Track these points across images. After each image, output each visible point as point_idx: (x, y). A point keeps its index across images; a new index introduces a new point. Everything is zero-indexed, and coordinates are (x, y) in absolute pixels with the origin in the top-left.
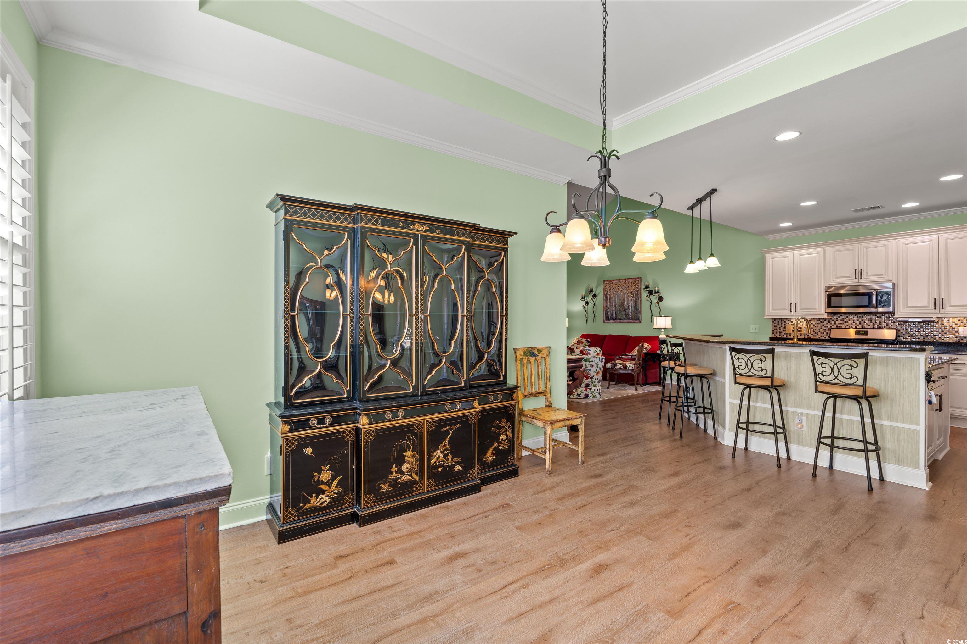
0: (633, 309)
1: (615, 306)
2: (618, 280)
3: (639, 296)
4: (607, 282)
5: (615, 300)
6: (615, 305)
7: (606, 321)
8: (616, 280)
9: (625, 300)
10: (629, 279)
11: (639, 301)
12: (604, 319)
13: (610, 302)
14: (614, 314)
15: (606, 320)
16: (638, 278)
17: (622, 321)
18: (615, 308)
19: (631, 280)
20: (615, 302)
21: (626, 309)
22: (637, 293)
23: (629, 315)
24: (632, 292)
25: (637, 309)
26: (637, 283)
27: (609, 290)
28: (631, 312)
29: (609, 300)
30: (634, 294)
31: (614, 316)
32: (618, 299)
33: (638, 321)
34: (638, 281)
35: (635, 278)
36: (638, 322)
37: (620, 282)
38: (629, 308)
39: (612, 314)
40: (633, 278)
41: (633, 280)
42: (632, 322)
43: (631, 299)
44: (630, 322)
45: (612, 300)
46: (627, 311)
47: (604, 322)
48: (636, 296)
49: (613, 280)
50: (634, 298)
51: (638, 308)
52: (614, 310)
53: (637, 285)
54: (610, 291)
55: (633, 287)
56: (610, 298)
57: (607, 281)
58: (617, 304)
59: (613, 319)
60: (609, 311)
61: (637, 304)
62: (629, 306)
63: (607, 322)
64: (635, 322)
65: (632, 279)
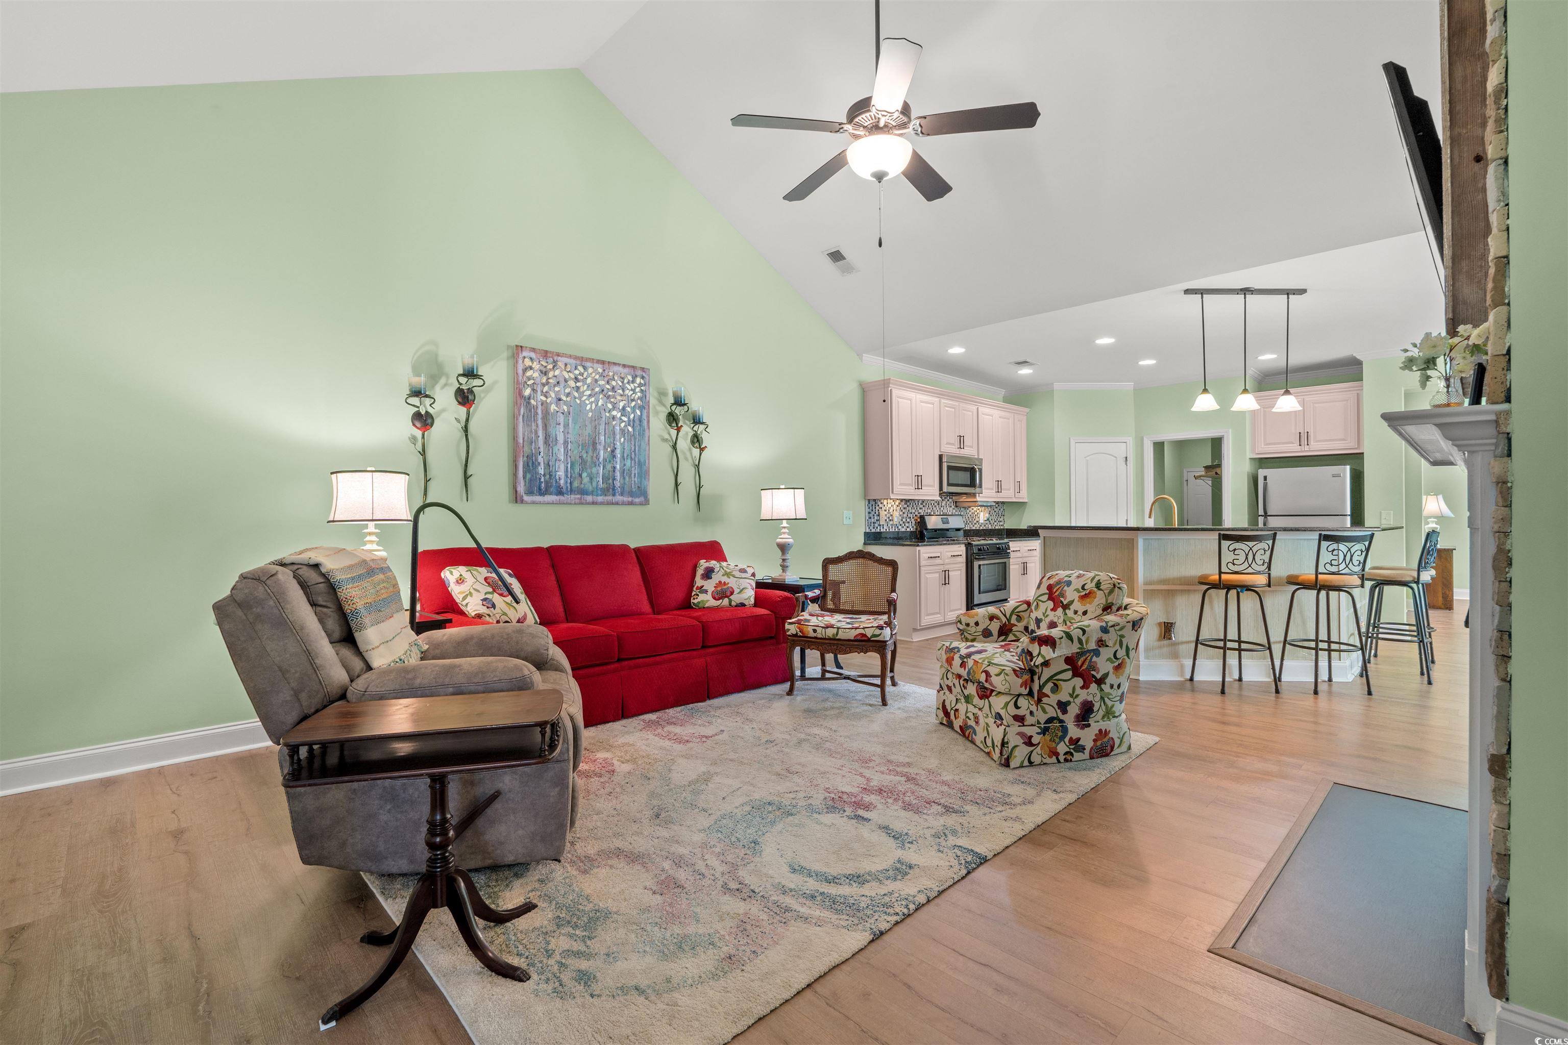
0: (628, 463)
1: (566, 448)
2: (576, 358)
3: (645, 423)
4: (533, 355)
5: (566, 426)
6: (566, 443)
7: (526, 498)
8: (570, 357)
9: (602, 431)
10: (615, 364)
11: (647, 439)
12: (521, 488)
13: (545, 427)
14: (561, 473)
15: (530, 492)
16: (643, 369)
17: (589, 498)
18: (566, 454)
19: (620, 369)
20: (566, 433)
21: (605, 460)
22: (638, 412)
23: (614, 479)
24: (624, 408)
25: (640, 464)
26: (640, 385)
27: (544, 385)
28: (623, 472)
29: (540, 422)
30: (632, 416)
31: (562, 482)
32: (575, 423)
33: (642, 499)
34: (643, 378)
35: (633, 367)
36: (641, 504)
37: (585, 368)
38: (614, 457)
39: (550, 474)
40: (629, 367)
41: (626, 370)
42: (623, 504)
43: (622, 431)
44: (617, 504)
45: (552, 423)
46: (609, 467)
47: (517, 499)
48: (637, 422)
49: (558, 355)
50: (630, 429)
51: (642, 460)
52: (562, 458)
53: (638, 390)
54: (546, 389)
55: (627, 392)
56: (546, 413)
57: (533, 350)
58: (571, 438)
59: (560, 492)
60: (540, 459)
61: (640, 446)
62: (613, 451)
63: (533, 503)
64: (631, 503)
65: (624, 366)
